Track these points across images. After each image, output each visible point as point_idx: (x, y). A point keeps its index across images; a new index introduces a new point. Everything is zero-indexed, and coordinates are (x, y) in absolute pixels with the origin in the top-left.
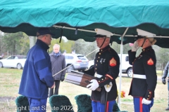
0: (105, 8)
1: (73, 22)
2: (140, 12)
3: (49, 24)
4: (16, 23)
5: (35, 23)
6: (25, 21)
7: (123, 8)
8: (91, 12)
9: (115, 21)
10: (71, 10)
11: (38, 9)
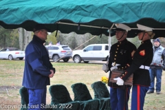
0: (106, 5)
1: (76, 19)
2: (139, 8)
3: (53, 21)
4: (21, 21)
5: (38, 20)
6: (29, 18)
7: (123, 5)
8: (93, 9)
9: (116, 17)
10: (73, 7)
11: (41, 8)
